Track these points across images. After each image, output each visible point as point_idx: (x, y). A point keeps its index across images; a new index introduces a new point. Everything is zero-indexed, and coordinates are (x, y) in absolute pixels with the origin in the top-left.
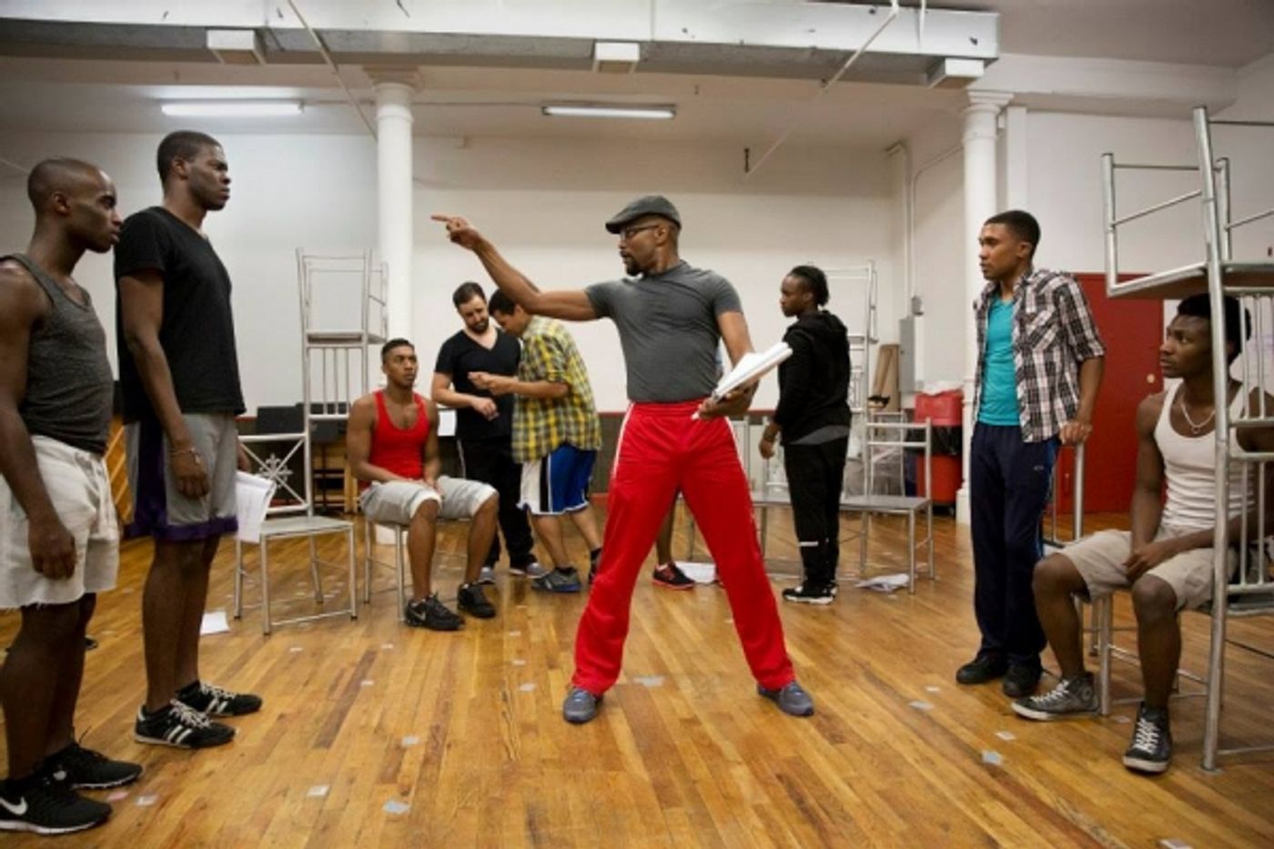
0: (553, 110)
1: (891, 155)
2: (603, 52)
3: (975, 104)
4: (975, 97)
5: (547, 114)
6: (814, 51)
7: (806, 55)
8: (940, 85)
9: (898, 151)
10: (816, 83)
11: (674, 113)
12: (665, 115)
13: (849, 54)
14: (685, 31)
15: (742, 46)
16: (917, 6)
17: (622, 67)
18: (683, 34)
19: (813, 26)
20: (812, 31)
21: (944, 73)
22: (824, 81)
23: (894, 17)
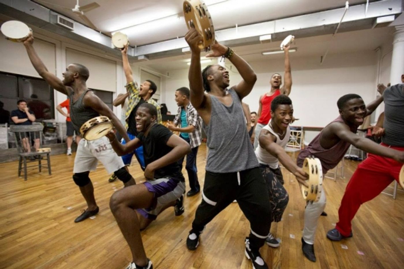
0: (265, 54)
1: (376, 51)
2: (262, 39)
3: (397, 31)
4: (398, 28)
5: (263, 55)
6: (325, 26)
7: (323, 28)
8: (376, 27)
9: (378, 50)
10: (331, 35)
11: (296, 50)
12: (294, 51)
13: (337, 24)
14: (284, 28)
15: (301, 30)
16: (365, 3)
17: (267, 41)
18: (283, 30)
19: (324, 19)
20: (324, 20)
21: (376, 23)
22: (334, 34)
23: (347, 9)
